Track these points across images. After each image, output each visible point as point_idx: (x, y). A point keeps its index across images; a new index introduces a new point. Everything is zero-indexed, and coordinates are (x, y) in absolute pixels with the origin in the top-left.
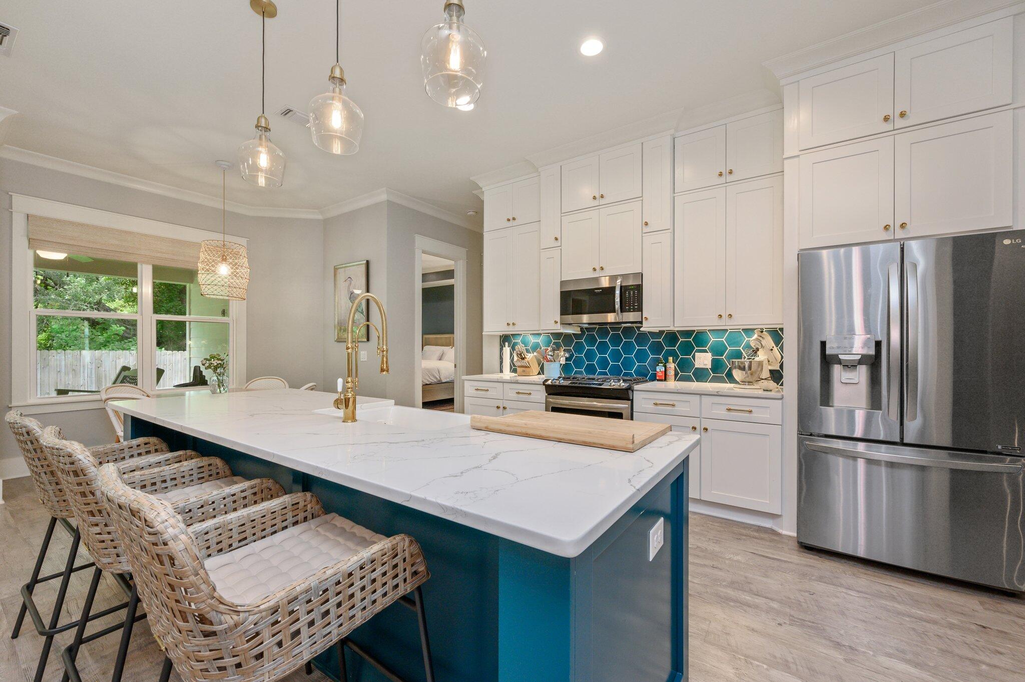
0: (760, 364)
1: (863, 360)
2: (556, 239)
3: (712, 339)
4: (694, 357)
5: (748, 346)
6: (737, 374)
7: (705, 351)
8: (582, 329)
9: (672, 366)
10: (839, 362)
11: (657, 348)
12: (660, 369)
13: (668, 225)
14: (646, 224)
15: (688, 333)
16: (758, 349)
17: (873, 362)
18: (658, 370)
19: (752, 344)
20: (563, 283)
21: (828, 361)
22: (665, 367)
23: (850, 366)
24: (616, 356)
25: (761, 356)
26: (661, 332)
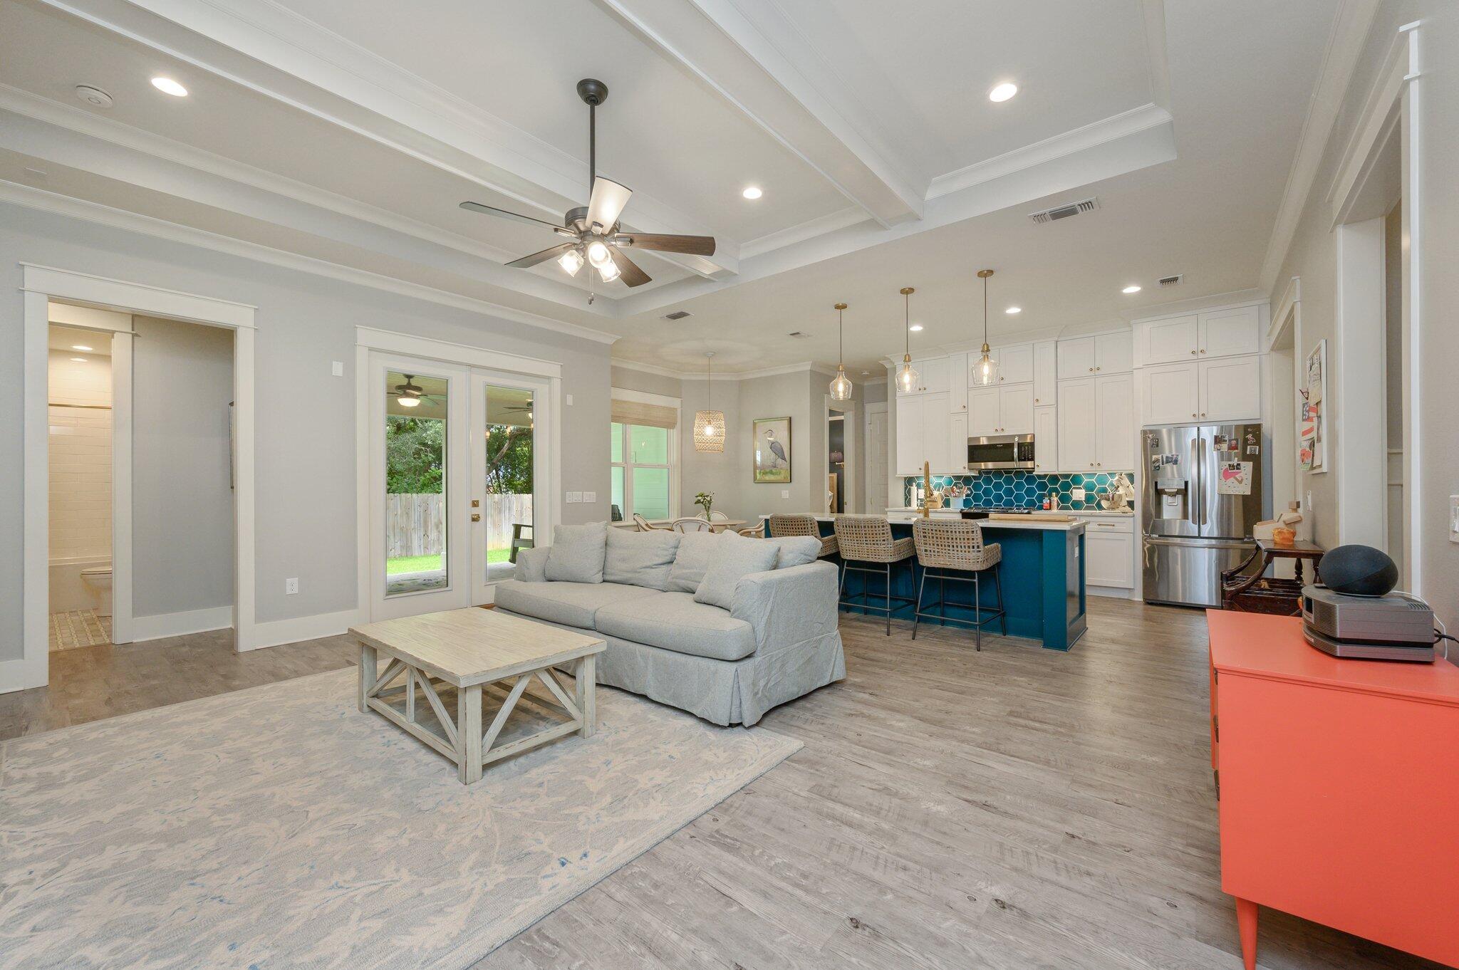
0: (1120, 496)
1: (1178, 492)
2: (965, 407)
3: (1086, 480)
4: (1071, 492)
5: (1112, 485)
6: (1104, 504)
7: (1080, 488)
8: (980, 473)
9: (1055, 499)
10: (1166, 493)
11: (1042, 486)
12: (1046, 501)
13: (1053, 402)
14: (1037, 400)
15: (1067, 476)
16: (1118, 487)
17: (1184, 492)
18: (1044, 502)
19: (1115, 483)
20: (969, 439)
21: (1159, 493)
22: (1050, 500)
23: (1173, 495)
24: (1009, 493)
25: (1121, 491)
26: (1046, 476)
